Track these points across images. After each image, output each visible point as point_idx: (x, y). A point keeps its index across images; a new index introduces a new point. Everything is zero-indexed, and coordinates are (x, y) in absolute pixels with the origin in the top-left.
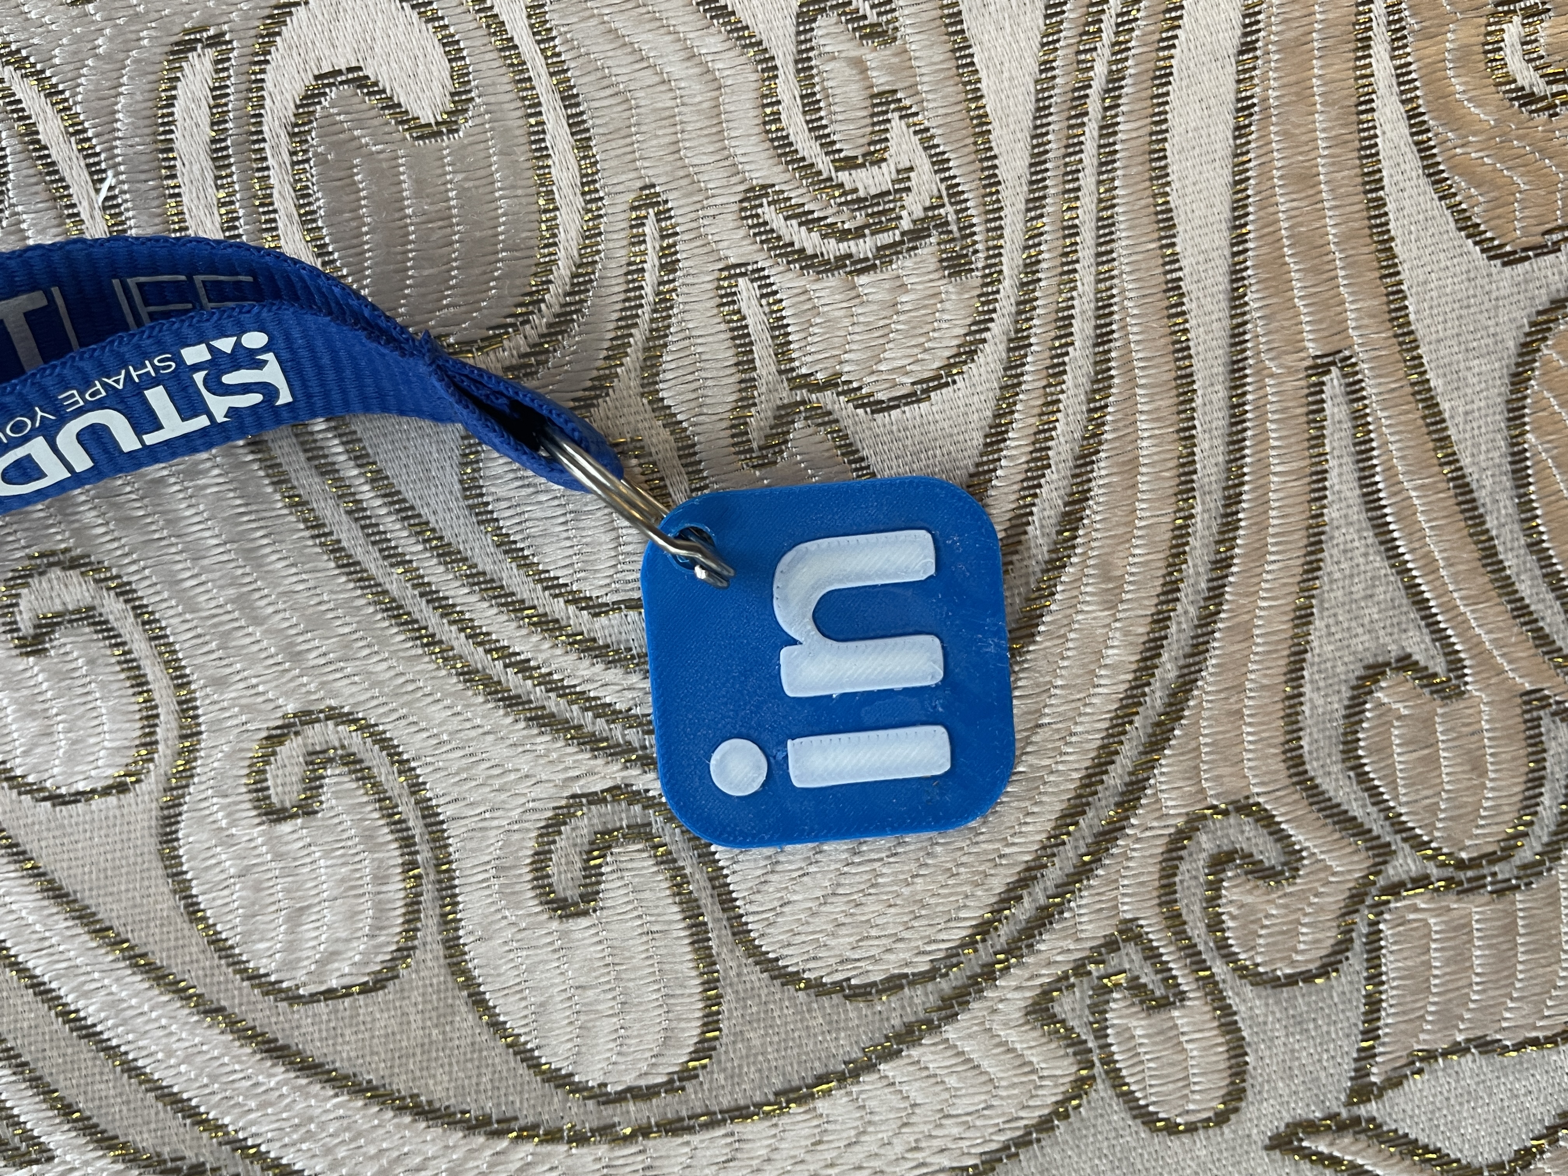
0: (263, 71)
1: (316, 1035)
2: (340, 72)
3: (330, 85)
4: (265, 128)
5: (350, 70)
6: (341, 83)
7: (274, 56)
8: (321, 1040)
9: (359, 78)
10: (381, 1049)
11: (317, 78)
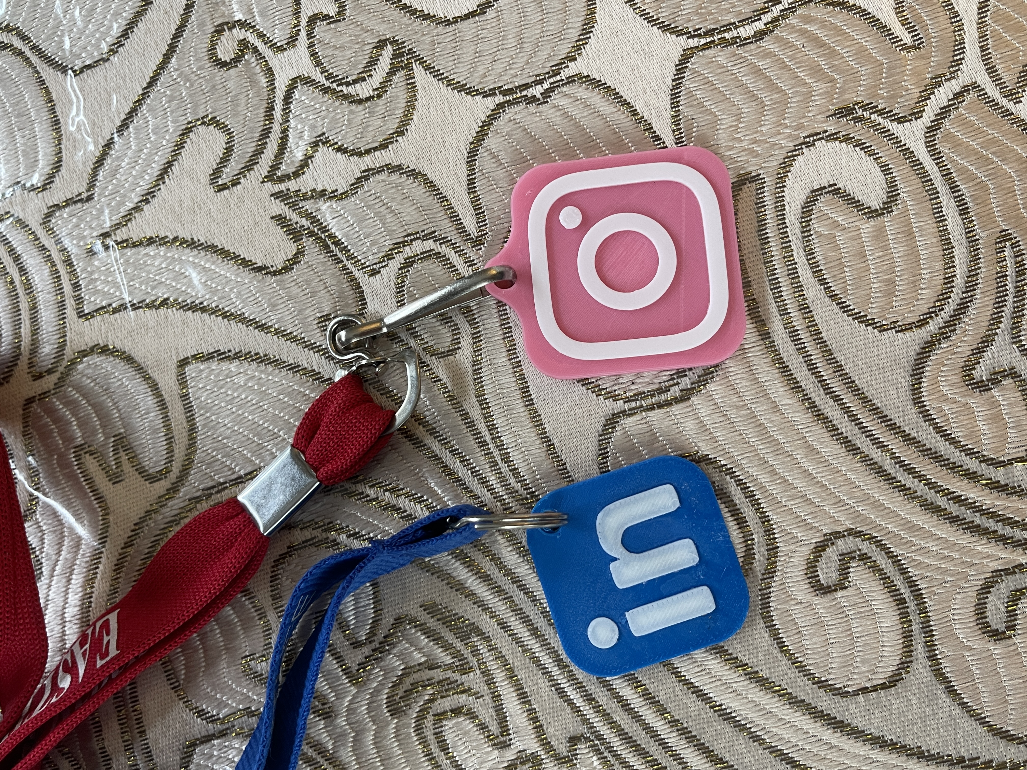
0: (783, 191)
1: (858, 714)
2: (825, 188)
3: (819, 195)
4: (787, 221)
5: (830, 186)
6: (826, 193)
7: (788, 182)
8: (861, 717)
9: (835, 190)
10: (897, 721)
11: (812, 192)
